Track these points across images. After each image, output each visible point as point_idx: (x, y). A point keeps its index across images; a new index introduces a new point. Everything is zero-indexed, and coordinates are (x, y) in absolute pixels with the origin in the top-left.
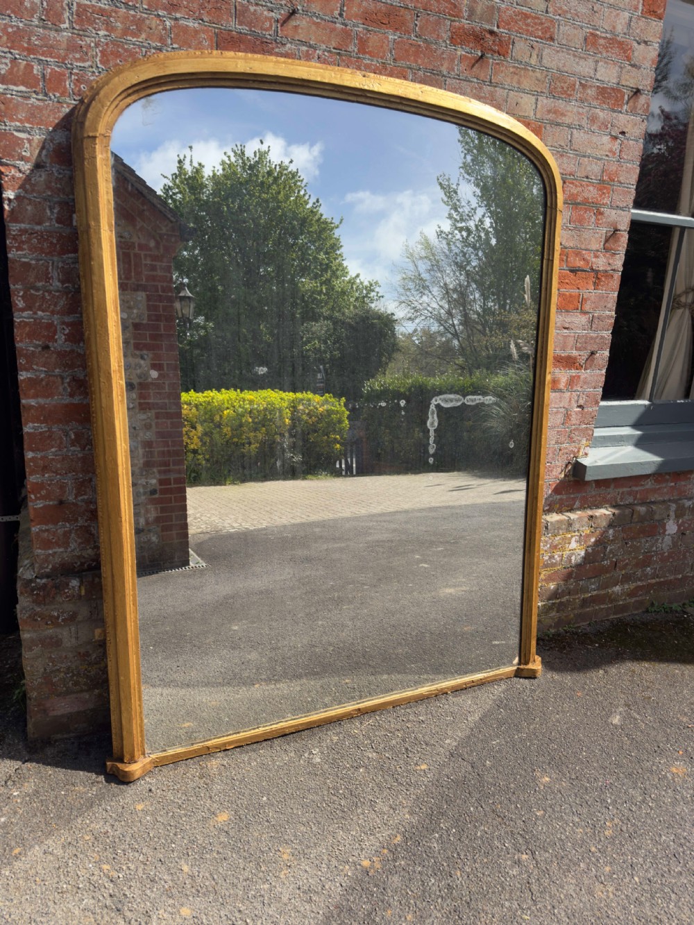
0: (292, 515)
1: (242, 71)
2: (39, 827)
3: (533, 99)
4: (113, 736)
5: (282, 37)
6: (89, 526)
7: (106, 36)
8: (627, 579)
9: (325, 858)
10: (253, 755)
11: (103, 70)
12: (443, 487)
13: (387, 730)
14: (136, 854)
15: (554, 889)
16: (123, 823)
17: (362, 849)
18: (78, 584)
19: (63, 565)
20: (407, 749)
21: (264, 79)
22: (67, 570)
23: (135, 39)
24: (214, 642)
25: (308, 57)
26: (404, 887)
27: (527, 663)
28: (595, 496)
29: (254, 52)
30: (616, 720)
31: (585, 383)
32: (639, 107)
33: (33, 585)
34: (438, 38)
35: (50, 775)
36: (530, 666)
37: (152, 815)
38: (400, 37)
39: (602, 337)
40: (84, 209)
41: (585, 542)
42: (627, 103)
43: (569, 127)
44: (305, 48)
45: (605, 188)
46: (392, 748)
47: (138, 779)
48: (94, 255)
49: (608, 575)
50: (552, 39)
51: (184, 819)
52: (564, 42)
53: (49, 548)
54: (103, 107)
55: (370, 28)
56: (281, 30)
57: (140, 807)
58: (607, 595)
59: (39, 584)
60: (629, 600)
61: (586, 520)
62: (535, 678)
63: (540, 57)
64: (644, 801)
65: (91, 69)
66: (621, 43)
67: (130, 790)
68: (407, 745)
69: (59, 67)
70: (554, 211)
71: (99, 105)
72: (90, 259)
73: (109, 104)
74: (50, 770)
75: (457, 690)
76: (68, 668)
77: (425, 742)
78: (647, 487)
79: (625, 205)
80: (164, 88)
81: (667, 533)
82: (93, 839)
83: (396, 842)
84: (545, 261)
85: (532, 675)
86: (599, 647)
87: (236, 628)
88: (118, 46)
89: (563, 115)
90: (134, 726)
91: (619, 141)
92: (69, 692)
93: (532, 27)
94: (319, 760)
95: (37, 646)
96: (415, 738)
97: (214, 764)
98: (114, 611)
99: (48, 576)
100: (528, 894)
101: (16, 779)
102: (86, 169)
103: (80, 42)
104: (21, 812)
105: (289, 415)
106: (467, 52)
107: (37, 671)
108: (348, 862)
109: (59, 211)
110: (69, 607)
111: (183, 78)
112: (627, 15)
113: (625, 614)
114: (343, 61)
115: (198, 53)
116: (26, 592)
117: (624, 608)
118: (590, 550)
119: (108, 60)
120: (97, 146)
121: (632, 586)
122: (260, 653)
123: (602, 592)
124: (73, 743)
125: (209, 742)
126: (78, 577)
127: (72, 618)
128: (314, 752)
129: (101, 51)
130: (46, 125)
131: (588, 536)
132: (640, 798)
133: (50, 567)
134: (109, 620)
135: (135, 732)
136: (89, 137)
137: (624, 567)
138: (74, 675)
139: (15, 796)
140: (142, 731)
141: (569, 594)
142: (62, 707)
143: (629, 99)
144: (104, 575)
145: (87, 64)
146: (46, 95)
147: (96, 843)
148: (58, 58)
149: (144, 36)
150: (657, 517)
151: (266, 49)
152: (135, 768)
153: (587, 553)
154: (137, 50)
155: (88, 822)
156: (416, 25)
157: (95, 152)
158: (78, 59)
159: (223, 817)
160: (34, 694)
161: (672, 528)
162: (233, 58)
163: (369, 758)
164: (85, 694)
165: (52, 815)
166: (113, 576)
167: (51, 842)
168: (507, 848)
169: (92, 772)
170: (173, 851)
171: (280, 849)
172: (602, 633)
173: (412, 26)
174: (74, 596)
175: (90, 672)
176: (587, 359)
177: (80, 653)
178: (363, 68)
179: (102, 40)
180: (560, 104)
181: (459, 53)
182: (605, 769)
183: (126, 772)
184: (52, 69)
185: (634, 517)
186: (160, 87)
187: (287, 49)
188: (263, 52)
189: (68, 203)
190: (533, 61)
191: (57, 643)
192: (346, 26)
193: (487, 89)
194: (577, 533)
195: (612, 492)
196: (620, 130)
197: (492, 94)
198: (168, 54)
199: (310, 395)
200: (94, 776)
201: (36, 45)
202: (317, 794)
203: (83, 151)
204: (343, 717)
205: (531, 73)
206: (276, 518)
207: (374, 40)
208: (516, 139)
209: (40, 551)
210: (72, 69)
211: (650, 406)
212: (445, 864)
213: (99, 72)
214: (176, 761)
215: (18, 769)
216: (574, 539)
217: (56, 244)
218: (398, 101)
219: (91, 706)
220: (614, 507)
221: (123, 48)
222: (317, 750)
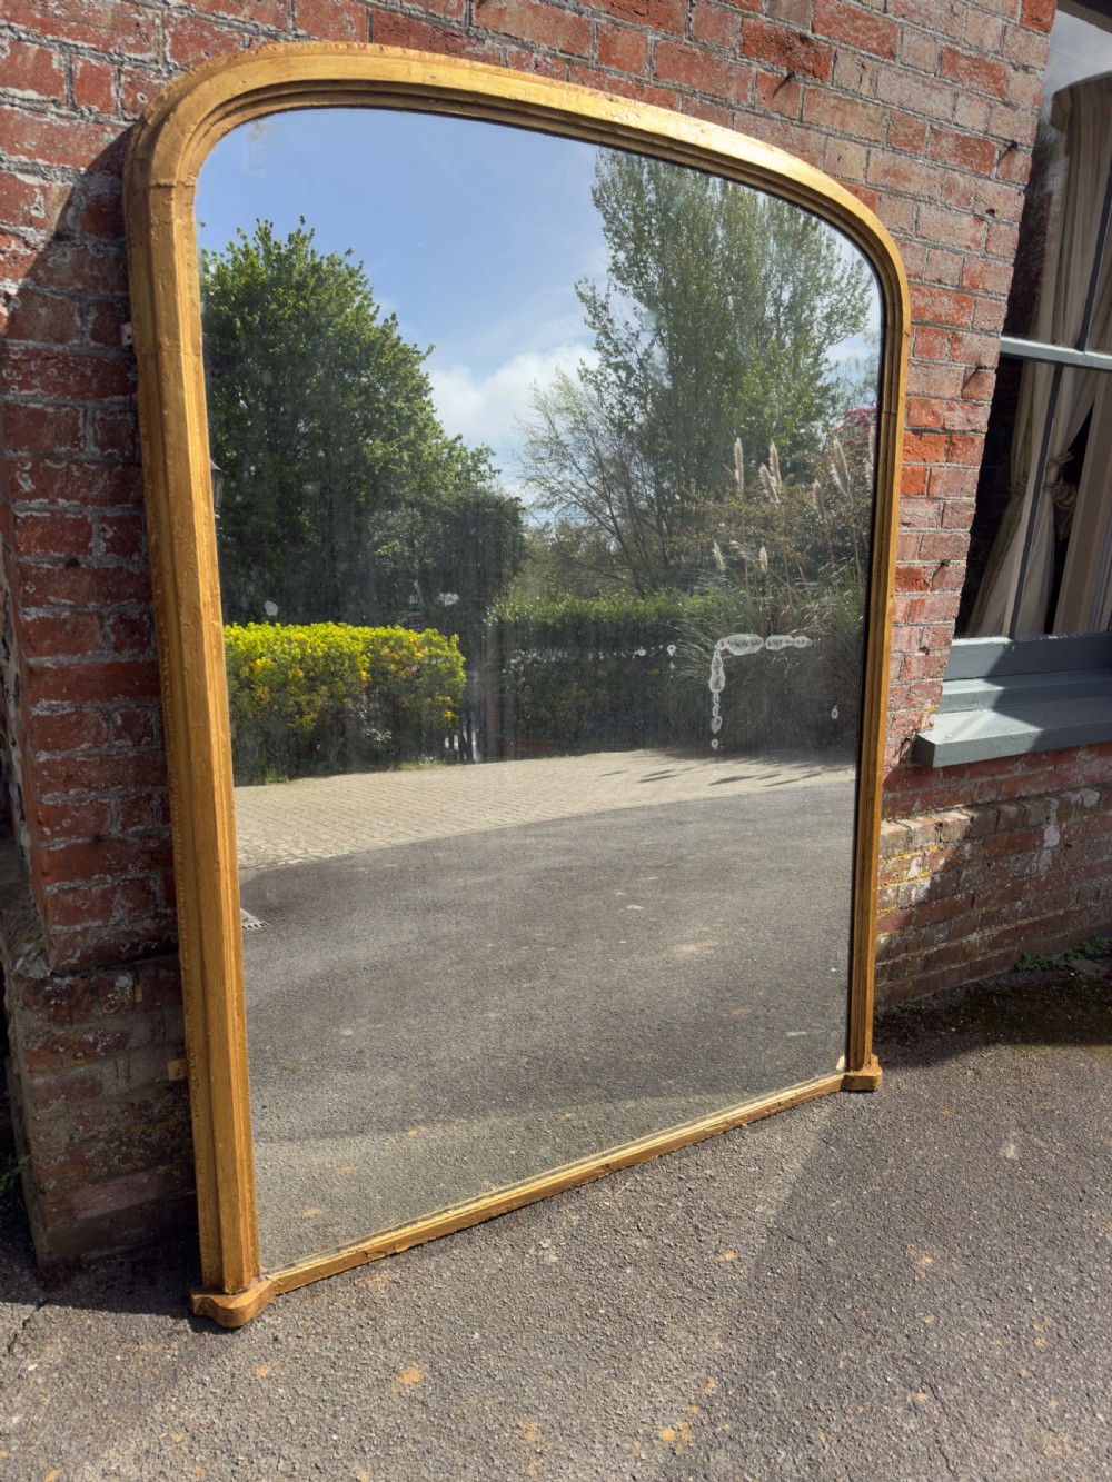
0: (390, 832)
1: (420, 81)
2: (86, 1427)
3: (864, 150)
4: (203, 1249)
5: (477, 27)
6: (147, 878)
7: (181, 7)
8: (989, 920)
9: (597, 1432)
10: (442, 1259)
11: (176, 68)
12: (624, 776)
13: (657, 1197)
14: (273, 1460)
15: (979, 1448)
16: (237, 1404)
17: (656, 1410)
18: (131, 984)
19: (99, 950)
20: (696, 1227)
21: (455, 98)
22: (108, 959)
23: (232, 16)
24: (316, 1059)
25: (520, 64)
26: (738, 1470)
27: (858, 1067)
28: (942, 791)
29: (433, 50)
30: (1011, 1152)
31: (931, 611)
32: (1015, 170)
33: (48, 988)
34: (723, 43)
35: (90, 1327)
36: (864, 1072)
37: (287, 1384)
38: (664, 38)
39: (958, 538)
40: (149, 315)
41: (931, 865)
42: (998, 164)
43: (914, 198)
44: (514, 48)
45: (965, 299)
46: (671, 1228)
47: (252, 1320)
48: (168, 397)
49: (961, 917)
50: (892, 55)
51: (345, 1386)
52: (909, 61)
53: (77, 921)
54: (183, 133)
55: (619, 21)
56: (478, 15)
57: (263, 1371)
58: (961, 948)
59: (59, 986)
60: (990, 954)
61: (933, 829)
62: (872, 1091)
63: (874, 83)
64: (1081, 1284)
65: (154, 66)
66: (990, 68)
67: (239, 1344)
68: (695, 1220)
69: (98, 58)
70: (897, 334)
71: (177, 130)
72: (161, 404)
73: (193, 128)
74: (88, 1318)
75: (758, 1120)
76: (113, 1132)
77: (723, 1212)
78: (1016, 774)
79: (992, 327)
80: (287, 105)
81: (1046, 845)
82: (188, 1439)
83: (709, 1391)
84: (883, 415)
85: (867, 1087)
86: (956, 1032)
87: (348, 1032)
88: (203, 26)
89: (906, 179)
90: (242, 1226)
91: (985, 224)
92: (112, 1175)
93: (864, 33)
94: (555, 1259)
95: (58, 1098)
96: (707, 1207)
97: (380, 1281)
98: (206, 1029)
99: (73, 972)
100: (940, 1461)
101: (29, 1340)
102: (153, 244)
103: (136, 16)
104: (48, 1401)
105: (367, 665)
106: (766, 69)
107: (58, 1142)
108: (636, 1434)
109: (97, 319)
110: (115, 1024)
111: (320, 89)
112: (999, 22)
113: (985, 976)
114: (576, 73)
115: (342, 46)
116: (36, 1003)
117: (983, 967)
118: (937, 878)
119: (185, 51)
120: (173, 204)
121: (995, 931)
122: (401, 1075)
123: (954, 944)
124: (121, 1264)
125: (367, 1244)
126: (130, 970)
127: (120, 1043)
128: (545, 1246)
129: (172, 35)
130: (74, 162)
131: (935, 856)
132: (1075, 1280)
133: (78, 954)
134: (194, 1044)
135: (243, 1238)
136: (159, 186)
137: (985, 902)
138: (122, 1144)
139: (31, 1372)
140: (254, 1235)
141: (907, 949)
142: (100, 1202)
143: (1001, 158)
144: (183, 965)
145: (148, 56)
146: (75, 108)
147: (196, 1446)
148: (97, 42)
149: (247, 11)
150: (1032, 821)
151: (451, 45)
152: (244, 1302)
153: (933, 883)
154: (236, 36)
155: (173, 1408)
156: (690, 19)
157: (169, 213)
158: (133, 46)
159: (412, 1376)
160: (52, 1184)
161: (1052, 837)
162: (401, 58)
163: (636, 1247)
164: (141, 1175)
165: (105, 1402)
166: (203, 967)
167: (112, 1453)
168: (891, 1385)
169: (165, 1314)
170: (336, 1448)
171: (520, 1424)
172: (957, 1010)
173: (683, 20)
174: (123, 1004)
175: (149, 1136)
176: (935, 574)
177: (133, 1104)
178: (606, 87)
179: (175, 15)
180: (902, 161)
181: (754, 70)
182: (1010, 1234)
183: (231, 1311)
184: (85, 62)
185: (1001, 822)
186: (281, 103)
187: (485, 48)
188: (448, 51)
189: (112, 305)
190: (865, 89)
191: (93, 1089)
192: (581, 13)
193: (795, 131)
194: (919, 852)
195: (967, 785)
196: (987, 208)
197: (802, 140)
198: (290, 45)
199: (400, 632)
200: (171, 1321)
201: (56, 16)
202: (564, 1320)
203: (147, 212)
204: (583, 1180)
205: (860, 109)
206: (364, 837)
207: (624, 40)
208: (843, 215)
209: (59, 927)
210: (122, 63)
211: (1011, 644)
212: (797, 1423)
213: (170, 72)
214: (312, 1281)
215: (28, 1320)
216: (914, 862)
217: (91, 379)
218: (666, 145)
219: (151, 1195)
220: (969, 807)
221: (211, 31)
222: (549, 1241)
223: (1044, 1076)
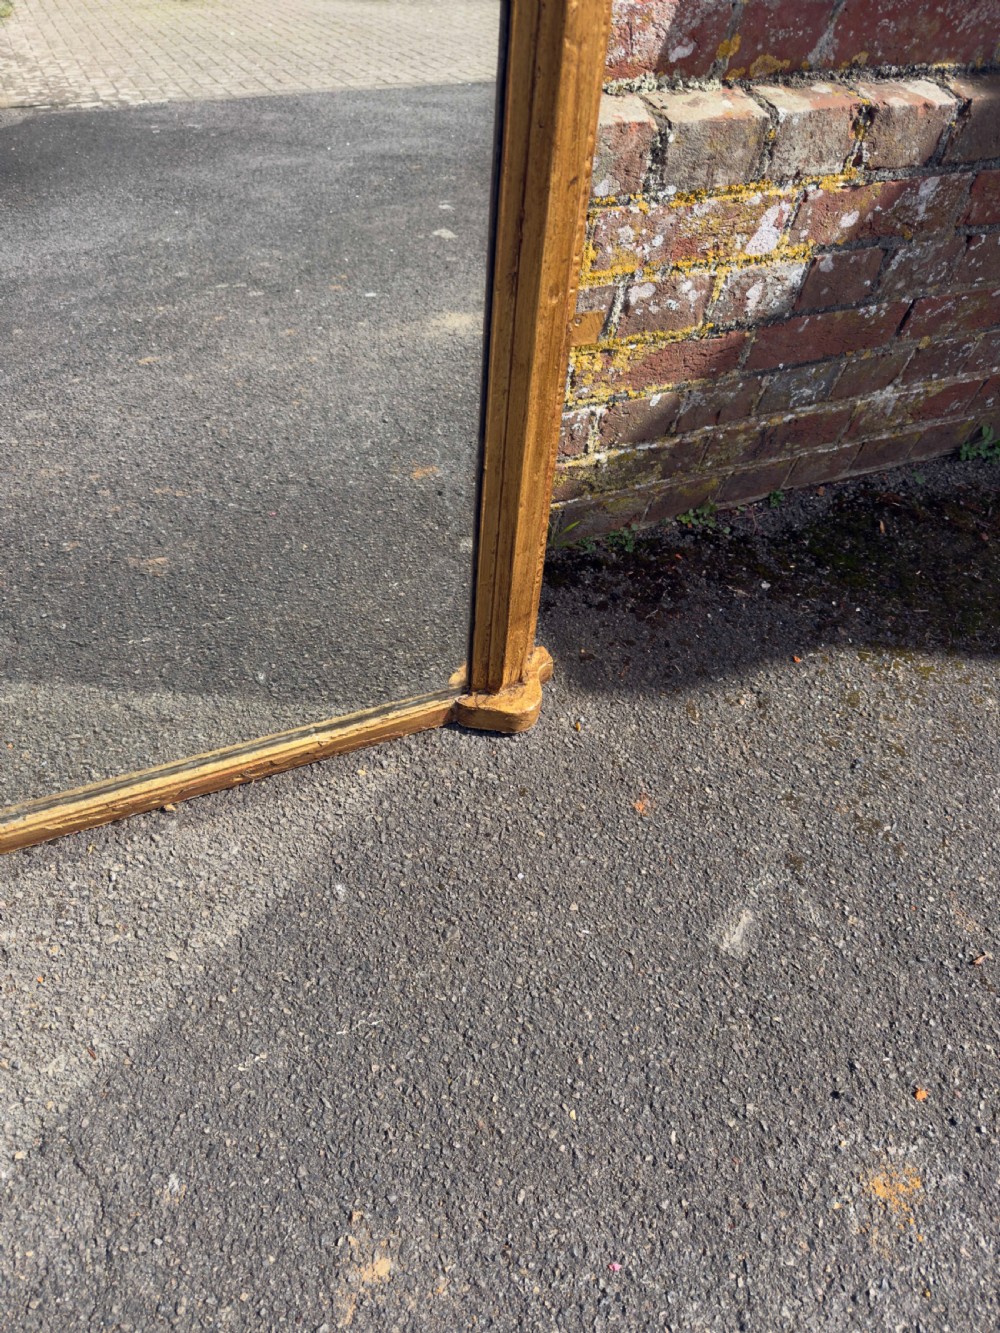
8: (927, 363)
27: (491, 688)
30: (734, 937)
36: (502, 700)
41: (817, 227)
49: (867, 354)
58: (848, 415)
60: (909, 429)
61: (844, 125)
62: (510, 735)
85: (501, 728)
86: (769, 593)
113: (887, 466)
118: (826, 262)
121: (937, 384)
123: (839, 407)
131: (832, 205)
137: (931, 328)
141: (717, 417)
153: (812, 275)
172: (796, 537)
182: (624, 1189)
194: (789, 190)
216: (772, 214)
220: (972, 74)
223: (904, 723)
